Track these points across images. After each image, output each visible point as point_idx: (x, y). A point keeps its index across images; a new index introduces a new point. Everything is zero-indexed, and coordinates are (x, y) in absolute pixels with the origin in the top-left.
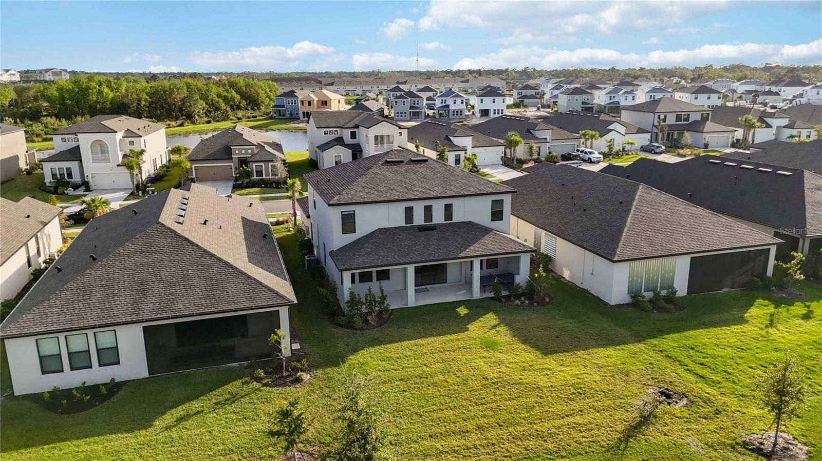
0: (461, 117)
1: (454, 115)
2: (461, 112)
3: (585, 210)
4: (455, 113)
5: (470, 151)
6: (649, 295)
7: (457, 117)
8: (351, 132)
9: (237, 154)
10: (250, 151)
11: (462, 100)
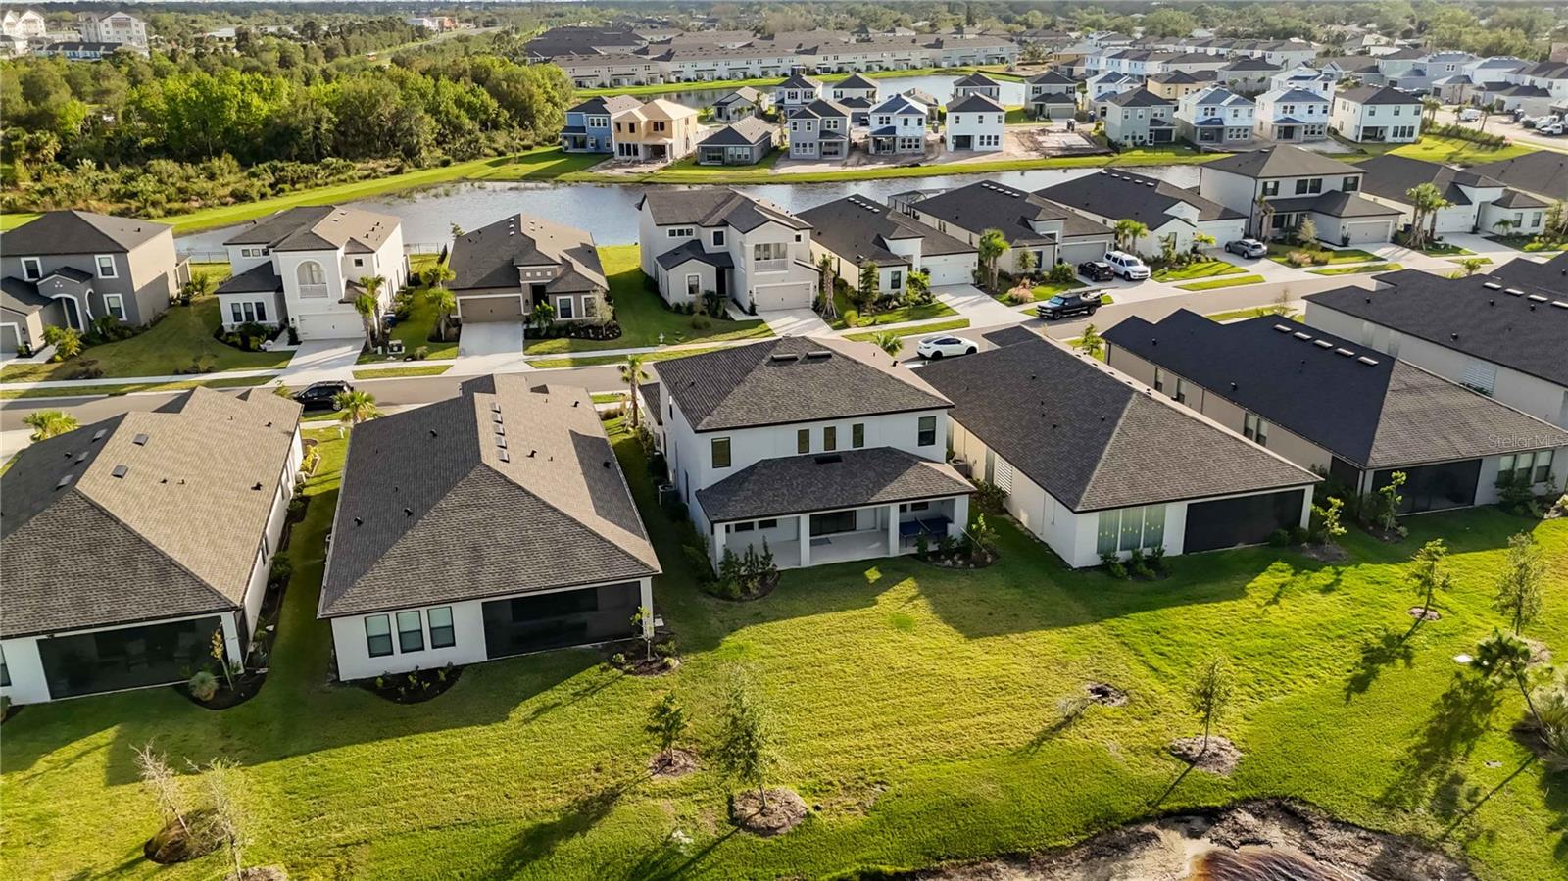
0: (917, 151)
1: (903, 147)
2: (917, 141)
3: (1055, 427)
4: (907, 144)
5: (918, 263)
6: (1123, 555)
7: (910, 151)
8: (715, 233)
9: (529, 279)
10: (549, 274)
11: (920, 120)
